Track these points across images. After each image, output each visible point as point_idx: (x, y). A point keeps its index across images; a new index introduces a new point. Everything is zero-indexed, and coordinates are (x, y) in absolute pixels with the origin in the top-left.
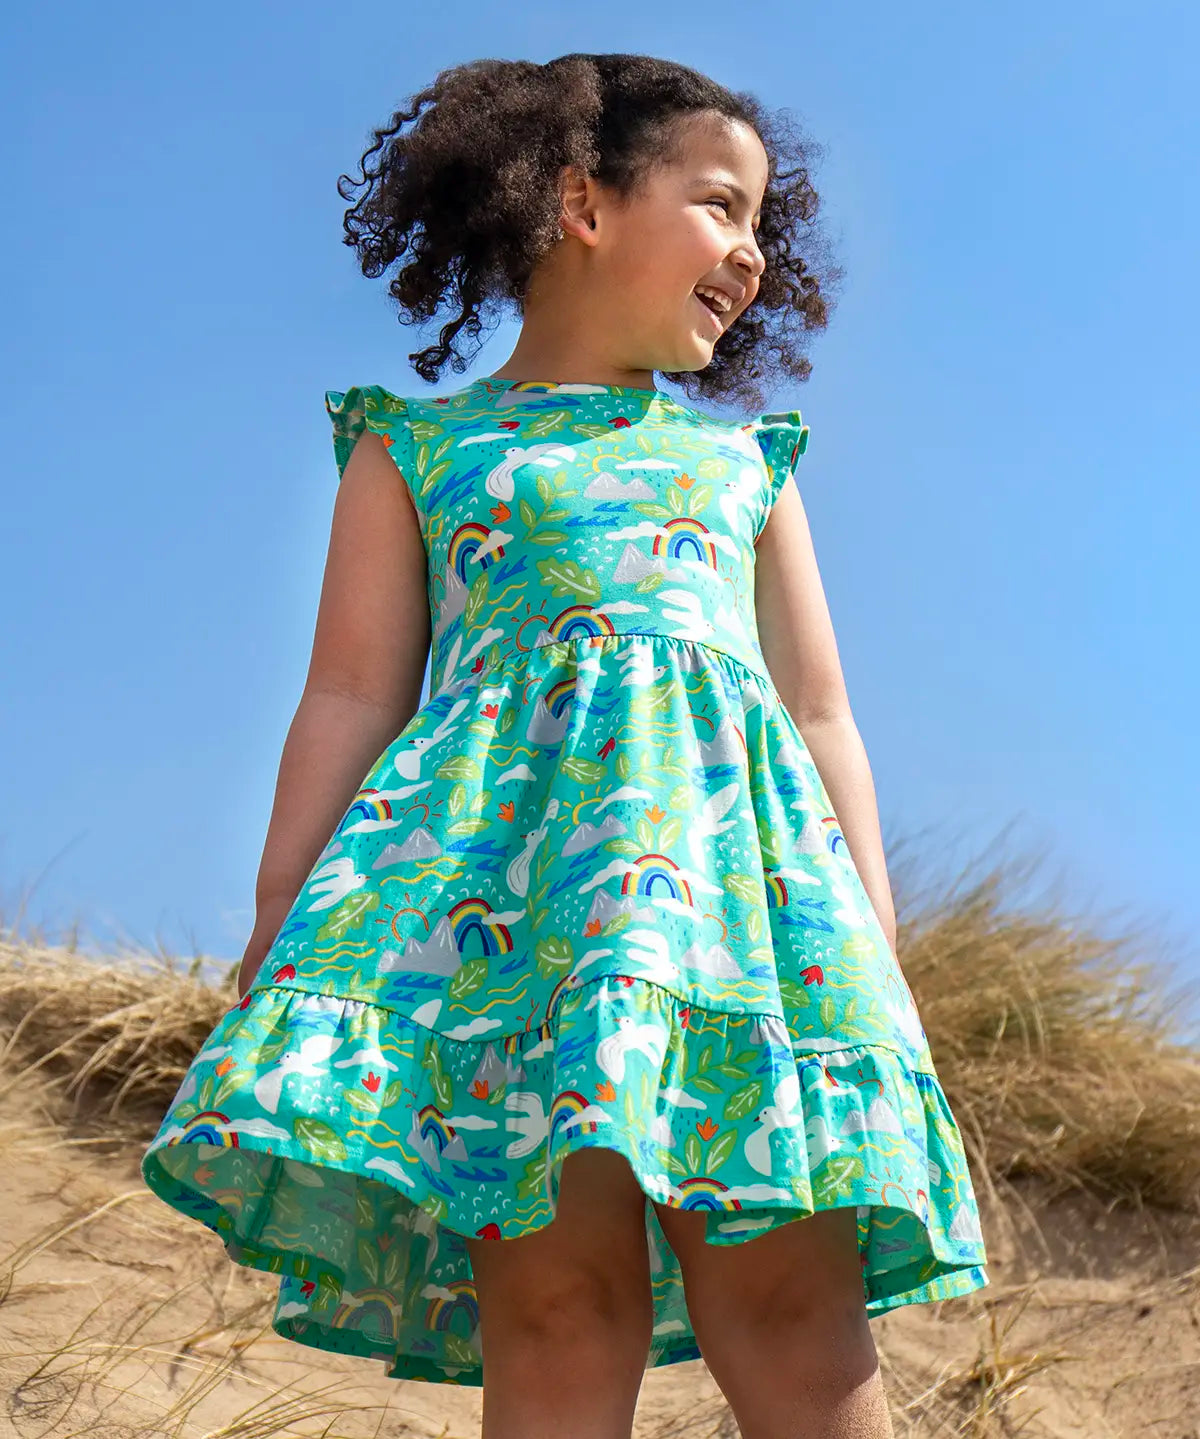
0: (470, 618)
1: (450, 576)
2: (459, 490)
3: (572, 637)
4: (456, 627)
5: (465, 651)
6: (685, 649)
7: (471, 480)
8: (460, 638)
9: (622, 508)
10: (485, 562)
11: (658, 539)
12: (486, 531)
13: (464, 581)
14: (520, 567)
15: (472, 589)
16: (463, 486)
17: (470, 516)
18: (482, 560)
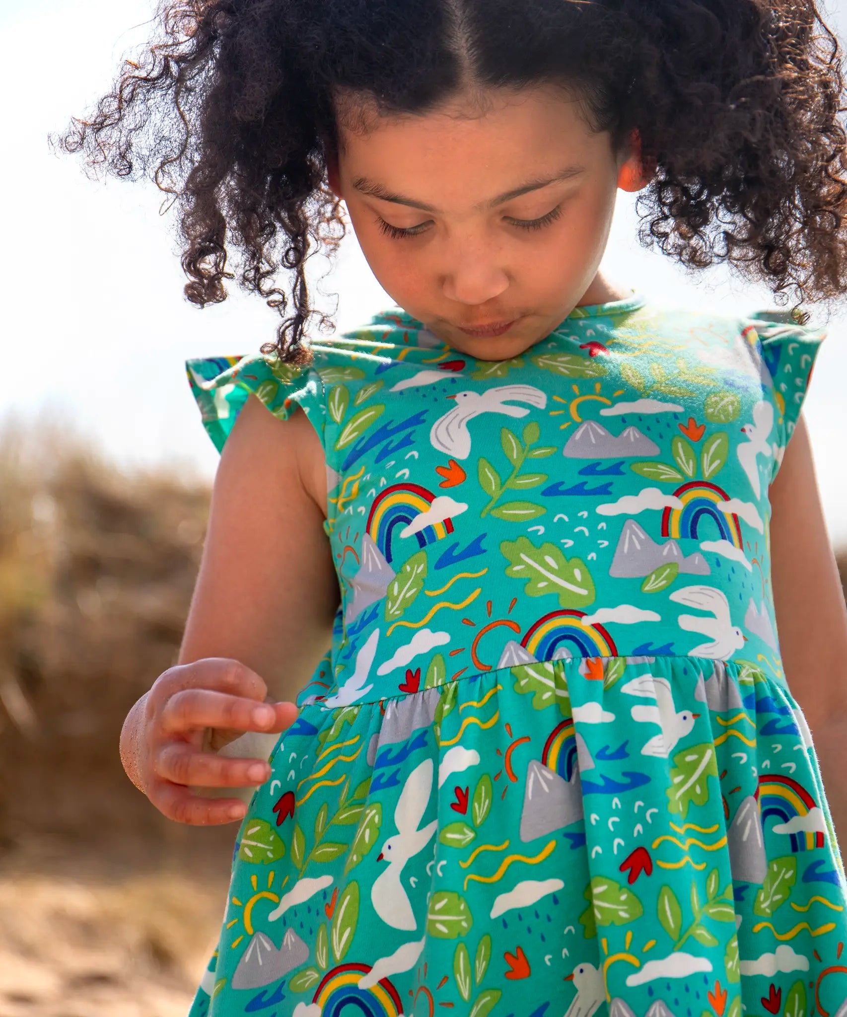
0: (394, 610)
1: (369, 551)
2: (391, 442)
3: (556, 657)
4: (372, 617)
5: (384, 653)
6: (715, 675)
7: (409, 430)
8: (376, 633)
9: (616, 469)
10: (422, 539)
11: (667, 511)
12: (429, 497)
13: (389, 559)
14: (475, 549)
15: (399, 571)
16: (397, 438)
17: (404, 474)
18: (419, 535)
